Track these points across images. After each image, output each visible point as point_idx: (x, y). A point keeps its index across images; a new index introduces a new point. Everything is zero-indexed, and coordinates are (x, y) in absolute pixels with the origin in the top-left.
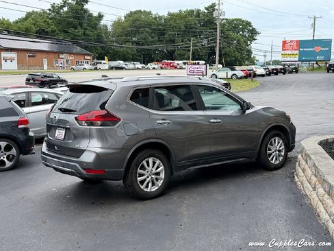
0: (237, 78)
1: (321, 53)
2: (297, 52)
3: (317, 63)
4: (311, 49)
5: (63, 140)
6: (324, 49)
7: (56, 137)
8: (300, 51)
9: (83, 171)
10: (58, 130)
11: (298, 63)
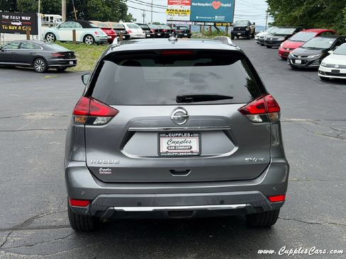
0: (94, 42)
1: (220, 11)
2: (188, 8)
3: (215, 25)
4: (207, 5)
5: (199, 155)
6: (225, 5)
7: (167, 152)
8: (192, 7)
9: (268, 201)
10: (169, 139)
11: (191, 23)
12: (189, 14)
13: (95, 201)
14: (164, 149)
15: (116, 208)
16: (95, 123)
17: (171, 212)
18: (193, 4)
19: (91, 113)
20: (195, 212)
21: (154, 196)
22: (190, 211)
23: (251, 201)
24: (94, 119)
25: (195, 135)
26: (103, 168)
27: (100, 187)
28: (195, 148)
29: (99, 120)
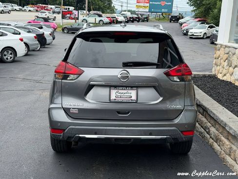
0: (103, 23)
1: (166, 7)
2: (148, 5)
3: (162, 15)
4: (158, 3)
5: (136, 102)
6: (168, 4)
7: (115, 99)
8: (150, 4)
9: (182, 135)
10: (116, 91)
11: (149, 13)
12: (148, 8)
13: (66, 130)
14: (113, 97)
15: (80, 135)
16: (69, 79)
17: (116, 139)
18: (151, 3)
19: (66, 72)
20: (132, 140)
21: (105, 128)
22: (129, 139)
23: (170, 134)
24: (68, 76)
25: (134, 88)
26: (73, 109)
27: (71, 121)
28: (134, 98)
29: (72, 77)
